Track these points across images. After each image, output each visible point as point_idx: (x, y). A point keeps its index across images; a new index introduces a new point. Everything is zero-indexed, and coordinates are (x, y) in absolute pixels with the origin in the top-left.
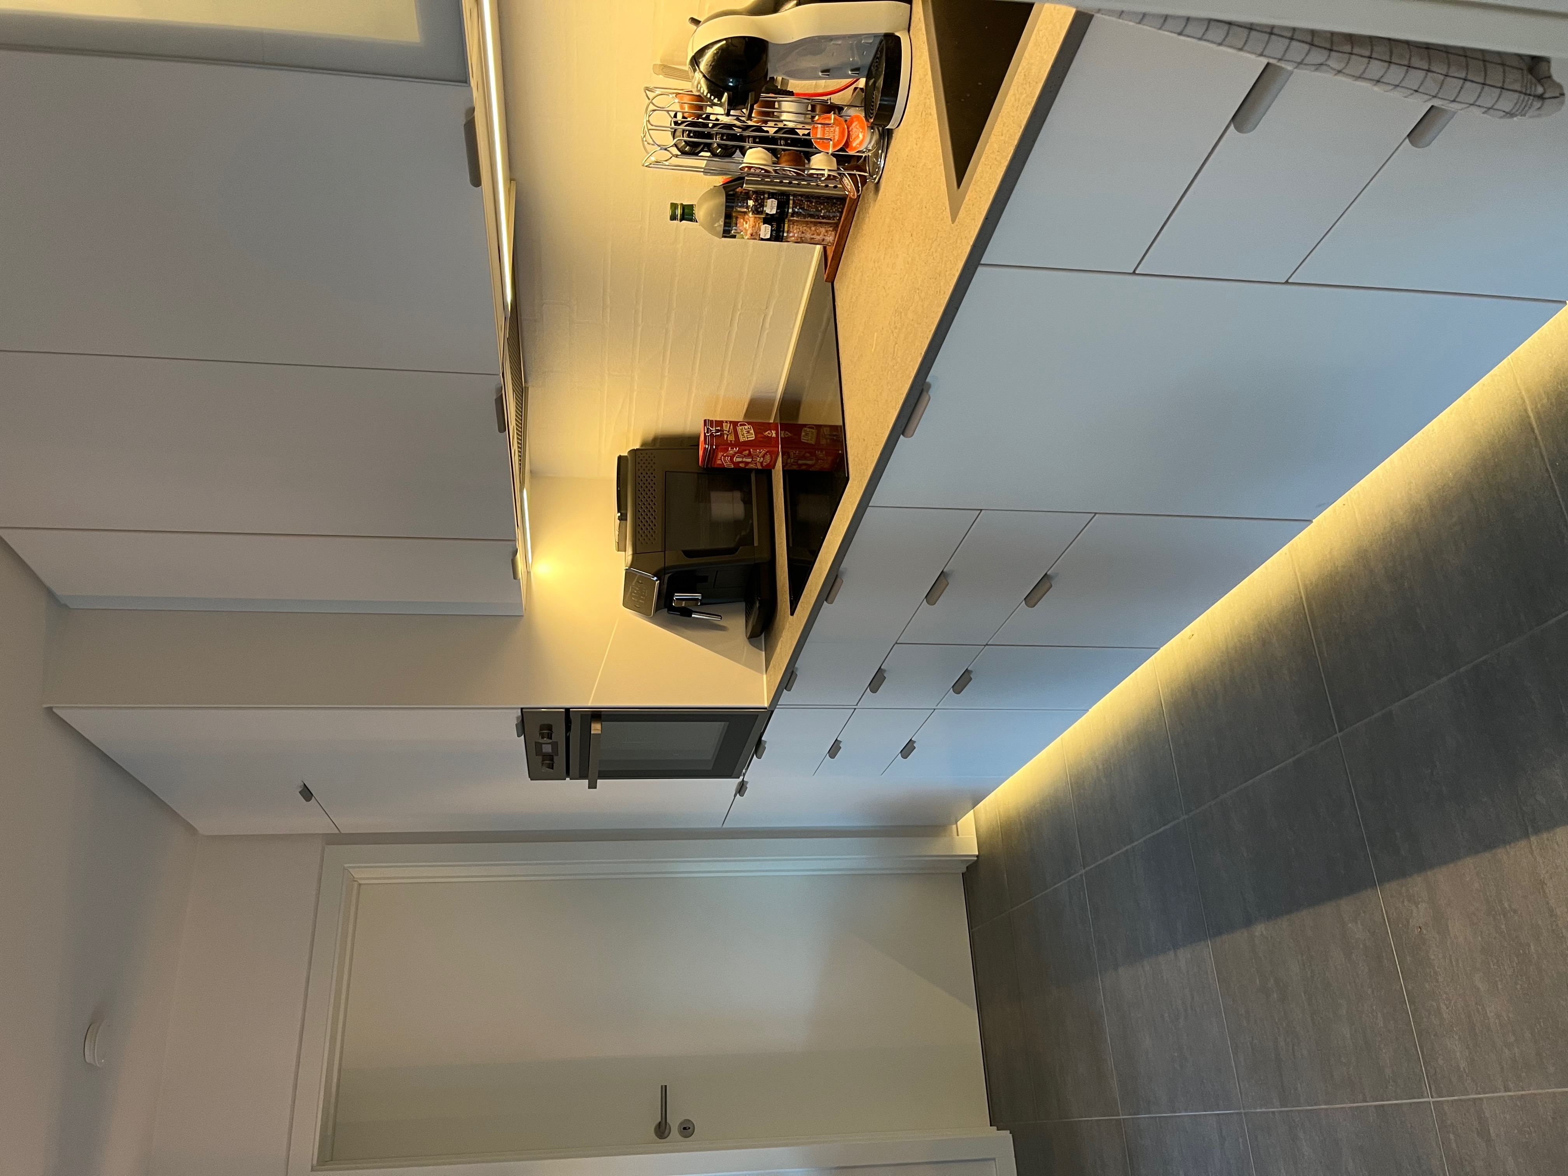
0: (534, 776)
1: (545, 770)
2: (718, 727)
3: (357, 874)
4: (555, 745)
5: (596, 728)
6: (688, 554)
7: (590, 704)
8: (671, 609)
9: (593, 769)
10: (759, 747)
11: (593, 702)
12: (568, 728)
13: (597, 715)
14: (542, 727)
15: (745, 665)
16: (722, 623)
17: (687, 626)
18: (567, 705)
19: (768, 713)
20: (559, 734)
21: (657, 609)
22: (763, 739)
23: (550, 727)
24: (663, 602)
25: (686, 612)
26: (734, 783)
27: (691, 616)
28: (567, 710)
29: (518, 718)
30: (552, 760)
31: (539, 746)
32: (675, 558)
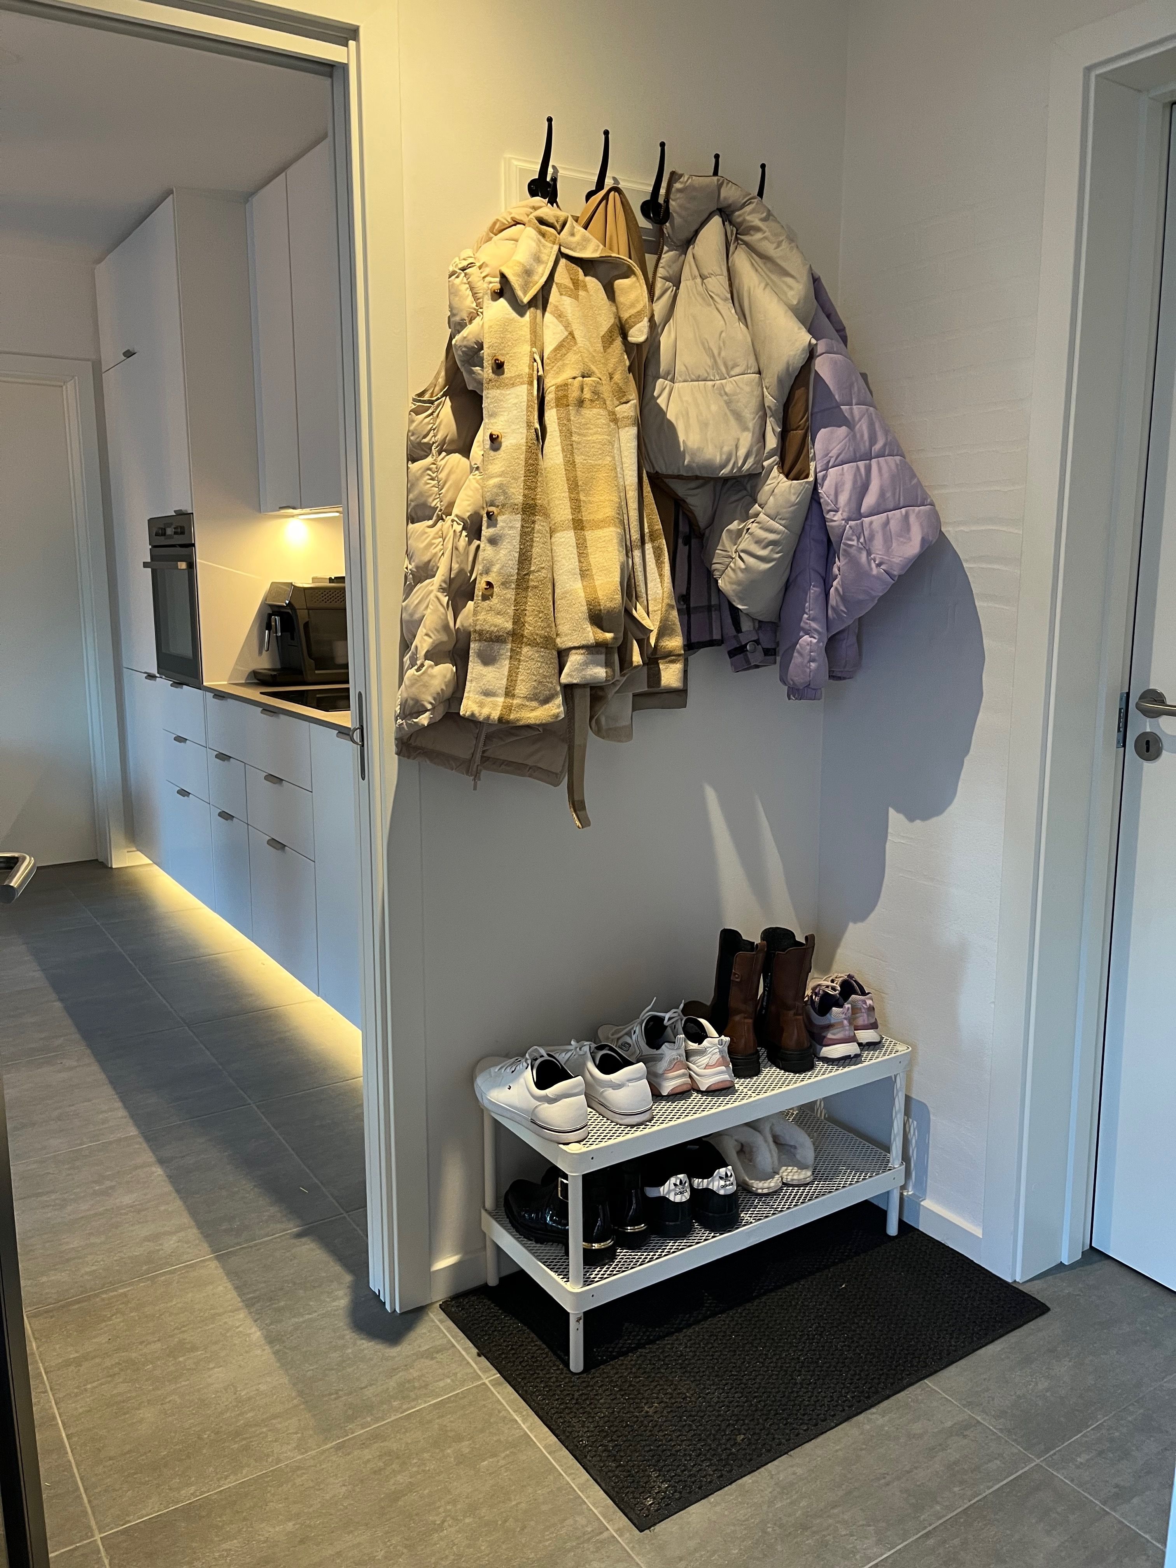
0: (150, 521)
1: (154, 531)
2: (189, 653)
3: (70, 385)
4: (170, 537)
5: (183, 565)
6: (306, 625)
7: (198, 560)
8: (270, 616)
9: (158, 564)
10: (178, 684)
11: (200, 563)
12: (182, 546)
13: (191, 566)
14: (182, 528)
15: (234, 669)
16: (264, 652)
17: (260, 626)
18: (196, 545)
19: (199, 686)
20: (180, 540)
21: (271, 606)
22: (184, 686)
23: (183, 533)
24: (276, 609)
25: (269, 627)
26: (154, 671)
27: (267, 629)
28: (194, 545)
29: (186, 511)
30: (162, 535)
31: (169, 525)
32: (302, 616)
